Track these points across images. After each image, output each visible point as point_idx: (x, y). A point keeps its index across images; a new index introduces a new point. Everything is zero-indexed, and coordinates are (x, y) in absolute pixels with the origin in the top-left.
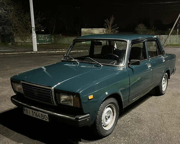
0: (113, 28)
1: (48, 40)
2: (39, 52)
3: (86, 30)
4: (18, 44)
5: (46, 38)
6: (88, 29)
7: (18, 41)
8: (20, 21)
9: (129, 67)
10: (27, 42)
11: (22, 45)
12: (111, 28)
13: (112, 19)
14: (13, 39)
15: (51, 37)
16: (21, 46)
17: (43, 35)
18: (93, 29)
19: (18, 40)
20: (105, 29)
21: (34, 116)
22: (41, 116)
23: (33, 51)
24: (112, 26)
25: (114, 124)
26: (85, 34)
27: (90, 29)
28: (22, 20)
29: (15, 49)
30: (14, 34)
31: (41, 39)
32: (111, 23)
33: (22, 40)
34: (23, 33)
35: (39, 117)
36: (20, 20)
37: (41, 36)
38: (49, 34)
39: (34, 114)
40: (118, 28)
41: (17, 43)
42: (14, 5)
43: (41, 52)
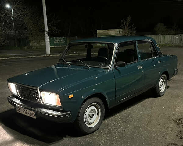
0: (130, 29)
1: (63, 43)
2: (52, 55)
3: (101, 32)
4: (34, 48)
5: (62, 41)
6: (103, 30)
7: (33, 45)
8: (35, 25)
9: (116, 69)
10: (43, 45)
11: (37, 48)
12: (127, 28)
13: (129, 19)
14: (28, 43)
15: (66, 40)
16: (36, 50)
17: (59, 38)
18: (109, 30)
19: (33, 43)
20: (121, 30)
21: (25, 114)
22: (30, 114)
23: (46, 54)
24: (128, 27)
25: (99, 122)
26: (101, 36)
27: (106, 30)
28: (37, 23)
29: (30, 53)
30: (30, 38)
31: (56, 42)
32: (128, 23)
33: (37, 43)
34: (38, 37)
35: (28, 115)
36: (35, 23)
37: (56, 39)
38: (65, 36)
39: (24, 111)
40: (135, 29)
41: (32, 47)
42: (30, 9)
43: (54, 55)
